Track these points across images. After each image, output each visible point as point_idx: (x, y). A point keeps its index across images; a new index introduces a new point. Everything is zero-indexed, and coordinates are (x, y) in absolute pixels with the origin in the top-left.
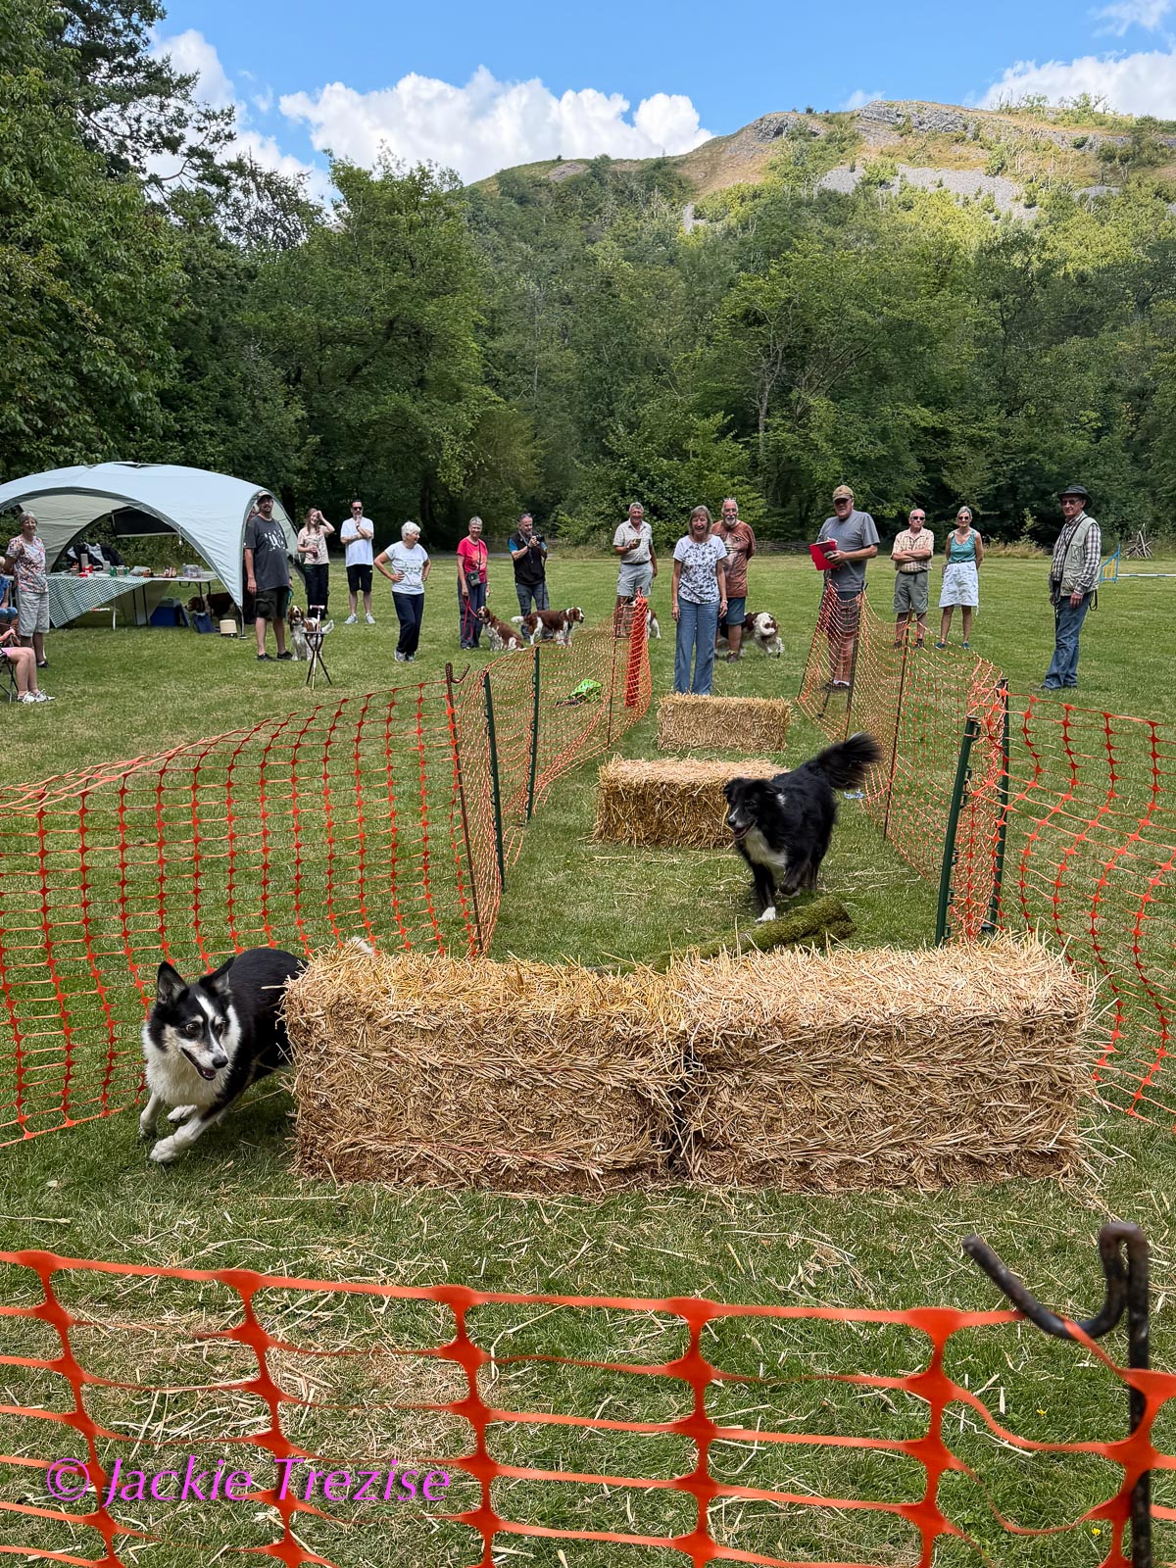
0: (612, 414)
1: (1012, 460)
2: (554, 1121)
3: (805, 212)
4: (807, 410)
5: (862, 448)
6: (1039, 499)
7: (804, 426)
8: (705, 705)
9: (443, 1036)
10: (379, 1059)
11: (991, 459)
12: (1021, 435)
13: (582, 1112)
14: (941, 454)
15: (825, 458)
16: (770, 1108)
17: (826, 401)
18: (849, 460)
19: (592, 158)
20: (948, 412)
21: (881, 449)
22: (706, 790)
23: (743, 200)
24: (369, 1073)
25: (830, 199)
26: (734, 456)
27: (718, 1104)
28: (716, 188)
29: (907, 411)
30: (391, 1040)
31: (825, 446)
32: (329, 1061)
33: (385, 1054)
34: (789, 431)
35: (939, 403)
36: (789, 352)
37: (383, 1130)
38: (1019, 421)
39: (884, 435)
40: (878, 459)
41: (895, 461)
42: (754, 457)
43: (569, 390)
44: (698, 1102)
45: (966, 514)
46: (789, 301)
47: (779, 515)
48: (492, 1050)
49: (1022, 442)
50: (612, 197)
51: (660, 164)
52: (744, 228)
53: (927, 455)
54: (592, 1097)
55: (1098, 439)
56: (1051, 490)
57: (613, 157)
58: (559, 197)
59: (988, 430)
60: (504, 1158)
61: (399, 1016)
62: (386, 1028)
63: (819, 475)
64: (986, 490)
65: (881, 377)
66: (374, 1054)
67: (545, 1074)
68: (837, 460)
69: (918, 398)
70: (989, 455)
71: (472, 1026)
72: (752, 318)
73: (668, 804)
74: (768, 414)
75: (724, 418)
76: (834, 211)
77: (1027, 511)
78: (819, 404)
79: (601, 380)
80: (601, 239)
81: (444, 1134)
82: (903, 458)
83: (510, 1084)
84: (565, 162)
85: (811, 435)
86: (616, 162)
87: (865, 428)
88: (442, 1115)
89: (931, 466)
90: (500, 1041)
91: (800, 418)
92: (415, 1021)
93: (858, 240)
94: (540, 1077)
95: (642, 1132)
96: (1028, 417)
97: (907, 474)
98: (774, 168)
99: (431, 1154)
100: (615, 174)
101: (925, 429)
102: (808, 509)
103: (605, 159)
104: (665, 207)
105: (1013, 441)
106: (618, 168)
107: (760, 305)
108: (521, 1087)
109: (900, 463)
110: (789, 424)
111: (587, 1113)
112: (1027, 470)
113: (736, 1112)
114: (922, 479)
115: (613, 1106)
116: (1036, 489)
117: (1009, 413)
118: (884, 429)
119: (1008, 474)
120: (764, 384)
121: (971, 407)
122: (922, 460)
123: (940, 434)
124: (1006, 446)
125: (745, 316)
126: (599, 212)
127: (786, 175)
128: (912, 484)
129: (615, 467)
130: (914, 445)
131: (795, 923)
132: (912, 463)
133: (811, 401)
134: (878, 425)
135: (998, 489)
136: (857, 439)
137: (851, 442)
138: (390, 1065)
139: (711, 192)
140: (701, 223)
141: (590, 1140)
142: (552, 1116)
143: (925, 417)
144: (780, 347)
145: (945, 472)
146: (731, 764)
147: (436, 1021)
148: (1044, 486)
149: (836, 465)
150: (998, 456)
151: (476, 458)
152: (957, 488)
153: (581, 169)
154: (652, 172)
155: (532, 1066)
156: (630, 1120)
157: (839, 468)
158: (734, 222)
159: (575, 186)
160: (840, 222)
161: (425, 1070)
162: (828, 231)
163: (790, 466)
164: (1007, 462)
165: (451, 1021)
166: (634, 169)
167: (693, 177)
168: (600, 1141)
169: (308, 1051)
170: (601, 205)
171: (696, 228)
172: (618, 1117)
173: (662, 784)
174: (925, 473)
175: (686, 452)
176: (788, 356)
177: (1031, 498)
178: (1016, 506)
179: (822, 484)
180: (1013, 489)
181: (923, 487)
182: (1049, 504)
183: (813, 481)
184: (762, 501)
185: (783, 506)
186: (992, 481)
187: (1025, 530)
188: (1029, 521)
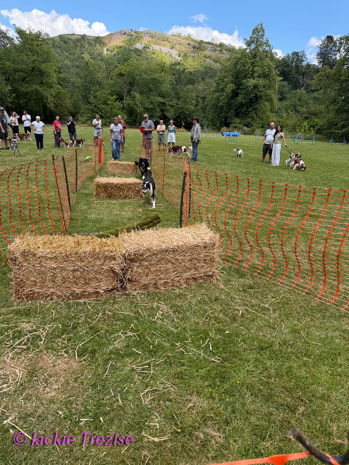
0: (90, 94)
1: (179, 110)
2: (90, 279)
3: (132, 52)
4: (135, 96)
5: (147, 106)
6: (185, 119)
7: (134, 100)
8: (118, 164)
9: (57, 259)
10: (38, 267)
11: (175, 110)
12: (181, 105)
13: (98, 276)
14: (164, 108)
15: (139, 107)
16: (147, 270)
17: (139, 95)
18: (145, 108)
19: (82, 34)
20: (165, 99)
21: (151, 106)
22: (121, 185)
23: (118, 48)
24: (35, 271)
25: (137, 50)
26: (119, 105)
27: (134, 271)
28: (111, 45)
29: (157, 98)
30: (41, 261)
31: (139, 105)
32: (22, 268)
33: (39, 265)
34: (131, 101)
35: (163, 97)
36: (130, 83)
37: (40, 286)
38: (180, 102)
39: (152, 103)
40: (151, 108)
41: (154, 109)
42: (123, 106)
43: (79, 88)
44: (128, 270)
45: (172, 122)
46: (129, 71)
47: (130, 119)
48: (71, 262)
49: (181, 106)
50: (87, 44)
51: (98, 38)
52: (118, 54)
53: (161, 108)
54: (100, 272)
55: (196, 107)
57: (87, 35)
58: (74, 43)
59: (174, 103)
60: (76, 290)
61: (43, 254)
62: (39, 258)
63: (138, 111)
64: (174, 116)
65: (150, 90)
66: (36, 265)
67: (87, 267)
68: (142, 108)
69: (159, 95)
70: (174, 109)
71: (65, 256)
72: (121, 75)
73: (112, 188)
74: (126, 97)
75: (116, 97)
76: (138, 53)
77: (183, 122)
78: (137, 95)
79: (87, 86)
80: (85, 53)
81: (58, 285)
82: (156, 109)
83: (77, 270)
84: (75, 35)
85: (136, 102)
86: (87, 36)
87: (148, 101)
88: (57, 280)
89: (162, 111)
90: (74, 259)
91: (133, 98)
92: (48, 255)
93: (144, 60)
94: (85, 268)
95: (114, 280)
96: (182, 101)
97: (157, 112)
98: (124, 42)
99: (54, 291)
100: (87, 39)
101: (160, 102)
102: (136, 119)
103: (85, 35)
104: (100, 48)
105: (179, 106)
106: (88, 37)
107: (123, 72)
108: (80, 271)
109: (156, 110)
110: (131, 99)
111: (99, 276)
112: (182, 112)
113: (138, 272)
114: (161, 113)
115: (106, 274)
116: (184, 117)
117: (178, 100)
118: (152, 102)
119: (178, 113)
120: (125, 90)
121: (170, 98)
122: (160, 109)
123: (164, 104)
124: (177, 107)
125: (120, 74)
126: (84, 47)
127: (127, 44)
128: (159, 114)
129: (91, 106)
130: (158, 106)
131: (147, 220)
132: (158, 110)
133: (136, 94)
134: (150, 101)
135: (176, 116)
136: (146, 104)
137: (145, 104)
138: (41, 268)
139: (110, 45)
140: (108, 52)
141: (100, 284)
142: (89, 278)
143: (160, 100)
144: (128, 82)
145: (165, 112)
146: (127, 179)
147: (54, 255)
148: (185, 116)
149: (142, 109)
150: (176, 109)
151: (57, 102)
152: (168, 116)
153: (79, 37)
154: (96, 39)
155: (83, 265)
156: (111, 277)
157: (143, 110)
158: (116, 53)
159: (78, 40)
160: (139, 55)
161: (52, 269)
162: (137, 57)
163: (131, 109)
164: (178, 111)
165: (59, 255)
166: (92, 38)
167: (106, 41)
168: (103, 283)
169: (16, 265)
170: (84, 46)
171: (107, 53)
172: (108, 277)
173: (110, 183)
174: (161, 112)
175: (108, 104)
176: (130, 84)
177: (183, 119)
178: (180, 120)
179: (139, 113)
180: (179, 116)
181: (161, 115)
182: (187, 120)
183: (137, 112)
184: (126, 116)
185: (131, 117)
186: (175, 115)
187: (182, 125)
188: (183, 124)
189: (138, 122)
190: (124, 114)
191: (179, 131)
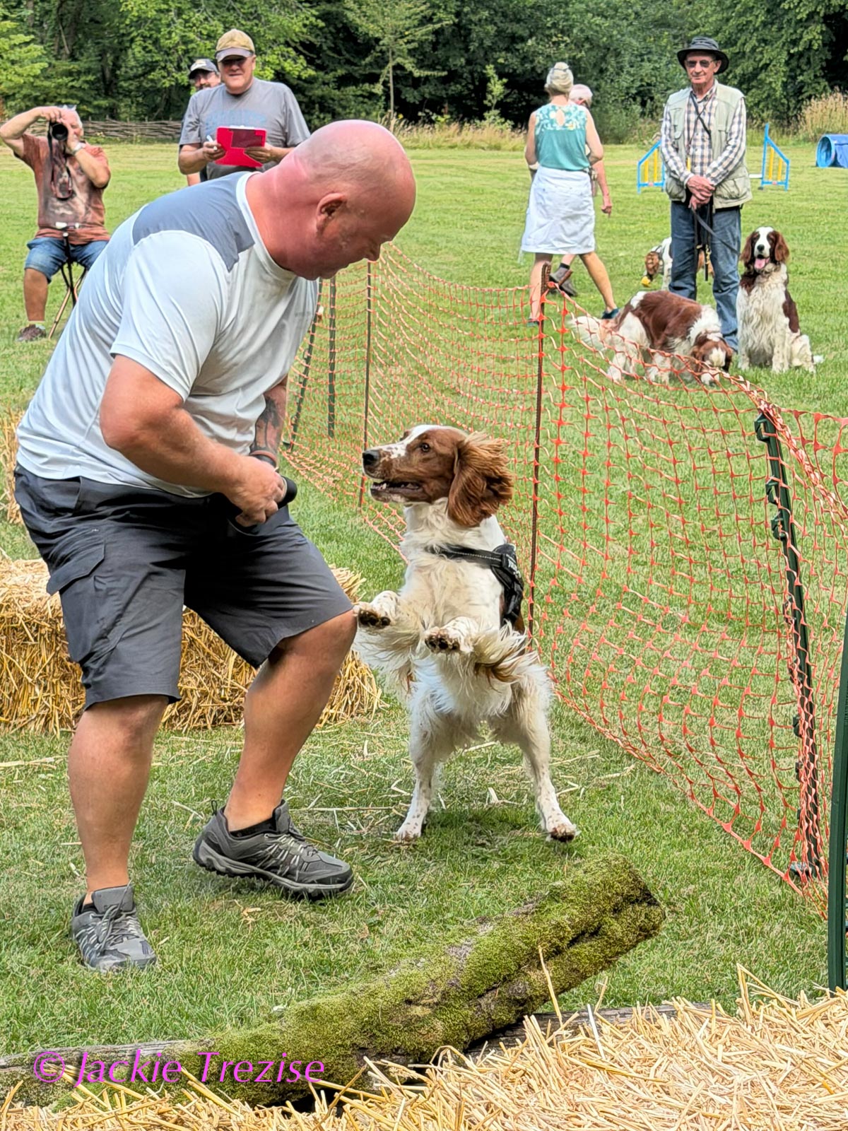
6: (507, 50)
56: (526, 33)
64: (420, 34)
77: (490, 70)
114: (310, 15)
116: (500, 32)
135: (436, 33)
148: (512, 27)
152: (371, 29)
177: (492, 49)
178: (469, 62)
179: (140, 21)
180: (461, 31)
181: (313, 27)
182: (524, 59)
183: (123, 16)
184: (37, 49)
185: (73, 57)
186: (427, 20)
187: (490, 100)
188: (497, 88)
189: (127, 94)
190: (22, 38)
191: (468, 146)
